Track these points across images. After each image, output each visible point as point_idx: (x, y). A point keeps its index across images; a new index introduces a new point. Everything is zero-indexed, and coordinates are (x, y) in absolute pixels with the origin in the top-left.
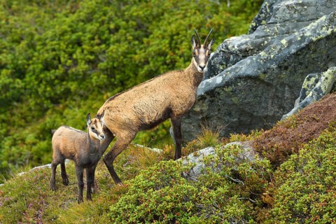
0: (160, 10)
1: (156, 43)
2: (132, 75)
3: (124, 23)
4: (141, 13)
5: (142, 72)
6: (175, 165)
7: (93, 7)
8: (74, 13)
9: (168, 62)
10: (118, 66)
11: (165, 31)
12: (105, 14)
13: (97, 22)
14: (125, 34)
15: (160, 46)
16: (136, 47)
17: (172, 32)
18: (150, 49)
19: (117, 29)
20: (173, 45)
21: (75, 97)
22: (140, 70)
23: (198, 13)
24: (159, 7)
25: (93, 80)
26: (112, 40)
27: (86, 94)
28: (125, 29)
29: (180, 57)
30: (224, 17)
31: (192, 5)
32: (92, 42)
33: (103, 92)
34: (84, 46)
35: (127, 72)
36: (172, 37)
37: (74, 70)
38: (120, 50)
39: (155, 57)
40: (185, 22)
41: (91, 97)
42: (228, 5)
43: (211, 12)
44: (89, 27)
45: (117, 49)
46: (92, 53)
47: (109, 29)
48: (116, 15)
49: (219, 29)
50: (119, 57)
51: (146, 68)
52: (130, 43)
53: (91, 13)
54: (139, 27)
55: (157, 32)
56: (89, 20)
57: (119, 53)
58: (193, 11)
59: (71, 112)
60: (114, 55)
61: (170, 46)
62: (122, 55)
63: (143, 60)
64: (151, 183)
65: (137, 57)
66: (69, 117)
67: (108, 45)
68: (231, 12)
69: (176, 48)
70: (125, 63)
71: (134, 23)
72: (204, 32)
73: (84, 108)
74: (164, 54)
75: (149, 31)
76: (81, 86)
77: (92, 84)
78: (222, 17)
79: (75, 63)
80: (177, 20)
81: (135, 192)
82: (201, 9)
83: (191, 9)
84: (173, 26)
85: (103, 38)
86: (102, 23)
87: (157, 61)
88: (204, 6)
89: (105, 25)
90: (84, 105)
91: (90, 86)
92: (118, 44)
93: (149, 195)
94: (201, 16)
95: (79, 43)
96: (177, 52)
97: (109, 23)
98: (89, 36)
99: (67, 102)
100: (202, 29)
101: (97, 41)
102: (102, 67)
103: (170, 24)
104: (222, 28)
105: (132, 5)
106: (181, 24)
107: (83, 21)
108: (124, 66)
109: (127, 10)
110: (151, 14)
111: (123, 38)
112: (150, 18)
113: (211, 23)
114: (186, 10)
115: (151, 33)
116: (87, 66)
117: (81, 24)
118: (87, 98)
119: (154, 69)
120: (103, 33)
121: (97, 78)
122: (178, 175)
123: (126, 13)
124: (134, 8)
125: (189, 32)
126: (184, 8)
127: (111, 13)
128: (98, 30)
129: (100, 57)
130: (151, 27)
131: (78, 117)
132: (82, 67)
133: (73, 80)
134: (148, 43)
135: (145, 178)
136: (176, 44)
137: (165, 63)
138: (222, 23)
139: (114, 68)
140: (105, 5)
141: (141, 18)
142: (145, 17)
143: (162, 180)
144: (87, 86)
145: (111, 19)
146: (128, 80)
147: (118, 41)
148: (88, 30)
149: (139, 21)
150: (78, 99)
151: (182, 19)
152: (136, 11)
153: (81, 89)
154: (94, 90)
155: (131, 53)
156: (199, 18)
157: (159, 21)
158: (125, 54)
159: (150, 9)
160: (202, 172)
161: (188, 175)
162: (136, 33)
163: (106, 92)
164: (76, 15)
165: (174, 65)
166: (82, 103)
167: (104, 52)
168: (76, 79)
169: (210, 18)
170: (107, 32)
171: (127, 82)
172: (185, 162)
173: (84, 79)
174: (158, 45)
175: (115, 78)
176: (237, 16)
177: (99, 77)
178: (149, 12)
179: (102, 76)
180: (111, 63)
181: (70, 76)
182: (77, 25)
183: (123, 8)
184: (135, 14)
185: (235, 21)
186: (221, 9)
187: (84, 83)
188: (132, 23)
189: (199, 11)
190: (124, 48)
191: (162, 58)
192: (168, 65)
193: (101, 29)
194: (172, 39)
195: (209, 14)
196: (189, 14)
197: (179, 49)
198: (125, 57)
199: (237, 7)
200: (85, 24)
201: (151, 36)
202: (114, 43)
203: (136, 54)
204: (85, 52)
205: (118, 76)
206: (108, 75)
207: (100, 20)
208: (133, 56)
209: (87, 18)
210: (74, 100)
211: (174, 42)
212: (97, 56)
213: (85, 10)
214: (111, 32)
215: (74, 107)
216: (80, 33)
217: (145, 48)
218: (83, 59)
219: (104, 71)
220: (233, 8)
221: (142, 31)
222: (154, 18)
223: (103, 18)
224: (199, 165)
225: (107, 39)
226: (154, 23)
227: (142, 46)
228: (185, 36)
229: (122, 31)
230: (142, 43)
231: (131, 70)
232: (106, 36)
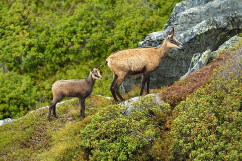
0: (120, 14)
1: (118, 33)
2: (104, 51)
3: (100, 21)
4: (109, 15)
5: (110, 49)
6: (117, 107)
7: (83, 12)
8: (72, 15)
9: (124, 43)
10: (97, 46)
11: (123, 26)
12: (89, 16)
13: (85, 20)
14: (101, 28)
15: (120, 34)
16: (107, 35)
17: (126, 26)
18: (115, 36)
19: (96, 24)
20: (127, 34)
21: (73, 63)
22: (109, 47)
23: (141, 15)
24: (120, 11)
25: (83, 54)
26: (93, 31)
27: (79, 61)
28: (101, 24)
29: (131, 40)
30: (156, 17)
31: (138, 11)
32: (82, 32)
33: (88, 60)
34: (77, 34)
35: (102, 49)
36: (126, 29)
37: (72, 48)
38: (98, 36)
39: (117, 41)
40: (134, 21)
41: (81, 63)
42: (159, 10)
43: (149, 14)
44: (80, 23)
45: (96, 36)
46: (82, 38)
47: (92, 24)
48: (96, 16)
49: (153, 24)
50: (97, 40)
51: (112, 46)
52: (103, 32)
53: (82, 15)
54: (108, 23)
55: (118, 26)
56: (80, 19)
57: (97, 38)
58: (139, 14)
59: (70, 71)
60: (95, 39)
61: (126, 34)
62: (99, 39)
63: (110, 42)
64: (104, 118)
65: (107, 40)
66: (69, 74)
67: (91, 34)
68: (160, 15)
69: (129, 35)
70: (101, 44)
71: (106, 21)
72: (145, 26)
73: (78, 69)
74: (122, 39)
75: (114, 25)
76: (76, 57)
77: (82, 56)
78: (154, 18)
79: (73, 44)
80: (129, 19)
81: (94, 122)
82: (143, 13)
83: (138, 13)
84: (127, 23)
85: (88, 29)
86: (88, 21)
87: (118, 42)
88: (145, 11)
89: (90, 22)
90: (78, 67)
91: (81, 57)
92: (96, 33)
93: (102, 124)
94: (143, 17)
95: (75, 33)
96: (129, 37)
97: (91, 21)
98: (80, 28)
99: (68, 66)
100: (143, 25)
101: (85, 31)
102: (88, 46)
103: (125, 21)
104: (155, 24)
105: (105, 11)
106: (131, 22)
107: (77, 20)
108: (100, 45)
109: (102, 14)
110: (115, 16)
111: (100, 29)
112: (115, 18)
113: (148, 21)
114: (135, 13)
115: (115, 27)
116: (79, 45)
117: (76, 21)
118: (79, 63)
119: (116, 47)
120: (88, 27)
121: (85, 53)
122: (119, 113)
123: (101, 15)
124: (106, 12)
125: (136, 26)
126: (133, 12)
127: (93, 15)
128: (85, 25)
129: (87, 40)
130: (115, 23)
131: (74, 74)
132: (76, 46)
133: (71, 54)
134: (113, 32)
135: (100, 115)
136: (129, 33)
137: (122, 44)
138: (154, 21)
139: (95, 47)
140: (90, 11)
141: (110, 18)
142: (112, 17)
143: (110, 115)
144: (79, 57)
145: (93, 19)
146: (102, 53)
147: (97, 31)
148: (79, 25)
149: (109, 20)
150: (74, 64)
151: (132, 19)
152: (107, 14)
153: (76, 58)
154: (83, 59)
155: (104, 38)
156: (142, 18)
157: (120, 20)
158: (100, 39)
159: (115, 13)
160: (132, 111)
161: (124, 113)
162: (107, 27)
163: (90, 60)
164: (73, 16)
165: (128, 45)
166: (76, 66)
167: (89, 38)
168: (73, 53)
169: (148, 18)
170: (91, 26)
171: (102, 55)
172: (123, 105)
173: (77, 53)
174: (119, 34)
175: (95, 52)
176: (163, 17)
177: (86, 52)
178: (114, 14)
179: (88, 51)
180: (93, 44)
181: (70, 51)
182: (74, 22)
183: (100, 12)
184: (106, 16)
185: (162, 20)
186: (154, 13)
187: (78, 55)
188: (105, 21)
189: (142, 14)
190: (100, 35)
191: (121, 41)
192: (124, 45)
193: (87, 24)
194: (127, 30)
195: (148, 16)
196: (136, 16)
197: (130, 36)
198: (101, 40)
199: (163, 12)
200: (78, 21)
201: (115, 28)
202: (94, 32)
203: (107, 38)
204: (78, 38)
205: (97, 51)
206: (91, 51)
207: (86, 19)
208: (105, 39)
209: (79, 18)
210: (72, 65)
211: (128, 32)
212: (85, 40)
213: (78, 14)
214: (93, 26)
215: (72, 69)
216: (75, 27)
217: (112, 35)
218: (77, 42)
219: (89, 48)
220: (161, 12)
221: (110, 25)
222: (117, 18)
223: (88, 18)
224: (130, 107)
225: (90, 30)
226: (117, 20)
227: (110, 34)
228: (134, 29)
229: (99, 25)
230: (111, 32)
231: (104, 48)
232: (90, 28)
